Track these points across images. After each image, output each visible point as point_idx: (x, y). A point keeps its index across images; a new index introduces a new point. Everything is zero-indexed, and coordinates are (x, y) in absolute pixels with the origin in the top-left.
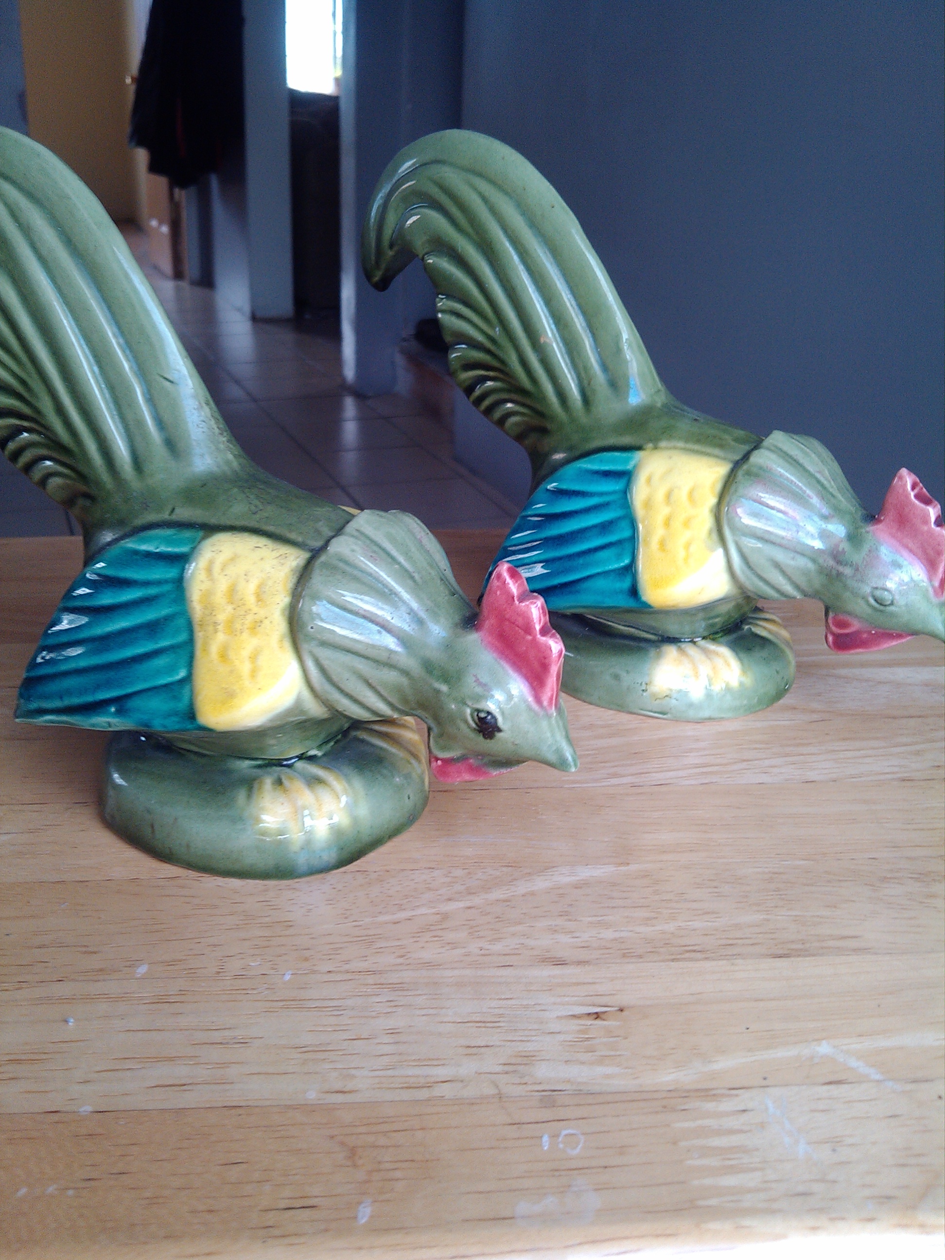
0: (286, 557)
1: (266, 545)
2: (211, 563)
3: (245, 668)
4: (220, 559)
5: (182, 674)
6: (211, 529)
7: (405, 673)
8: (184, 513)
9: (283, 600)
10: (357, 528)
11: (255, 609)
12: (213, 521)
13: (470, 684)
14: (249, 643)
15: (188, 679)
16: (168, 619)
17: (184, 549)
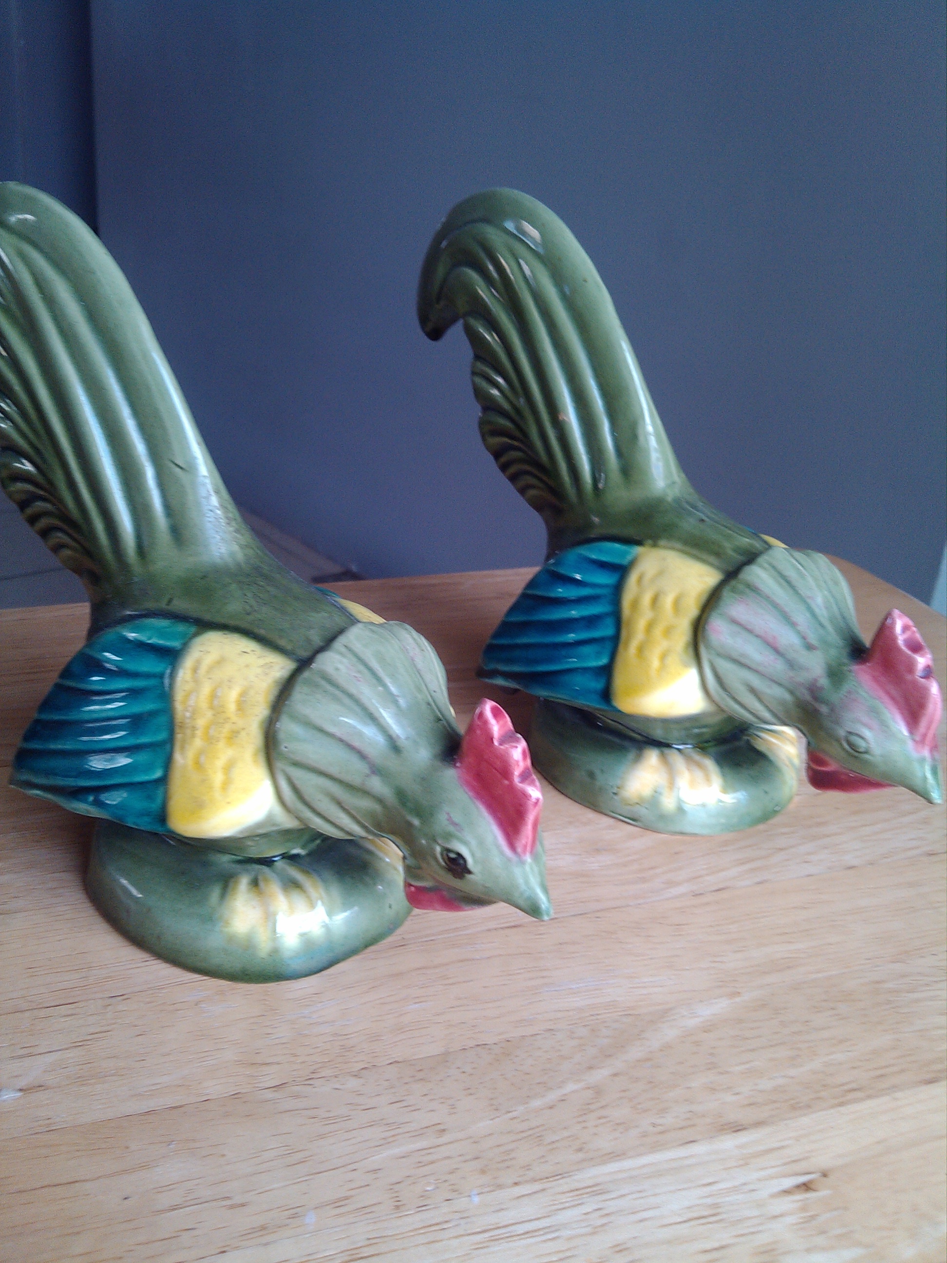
0: (271, 666)
1: (253, 651)
2: (198, 662)
3: (218, 778)
4: (209, 660)
5: (158, 774)
6: (205, 625)
7: (380, 800)
8: (180, 605)
9: (261, 711)
10: (345, 644)
11: (234, 718)
12: (207, 617)
13: (441, 820)
14: (224, 754)
15: (164, 781)
16: (152, 714)
17: (175, 644)
